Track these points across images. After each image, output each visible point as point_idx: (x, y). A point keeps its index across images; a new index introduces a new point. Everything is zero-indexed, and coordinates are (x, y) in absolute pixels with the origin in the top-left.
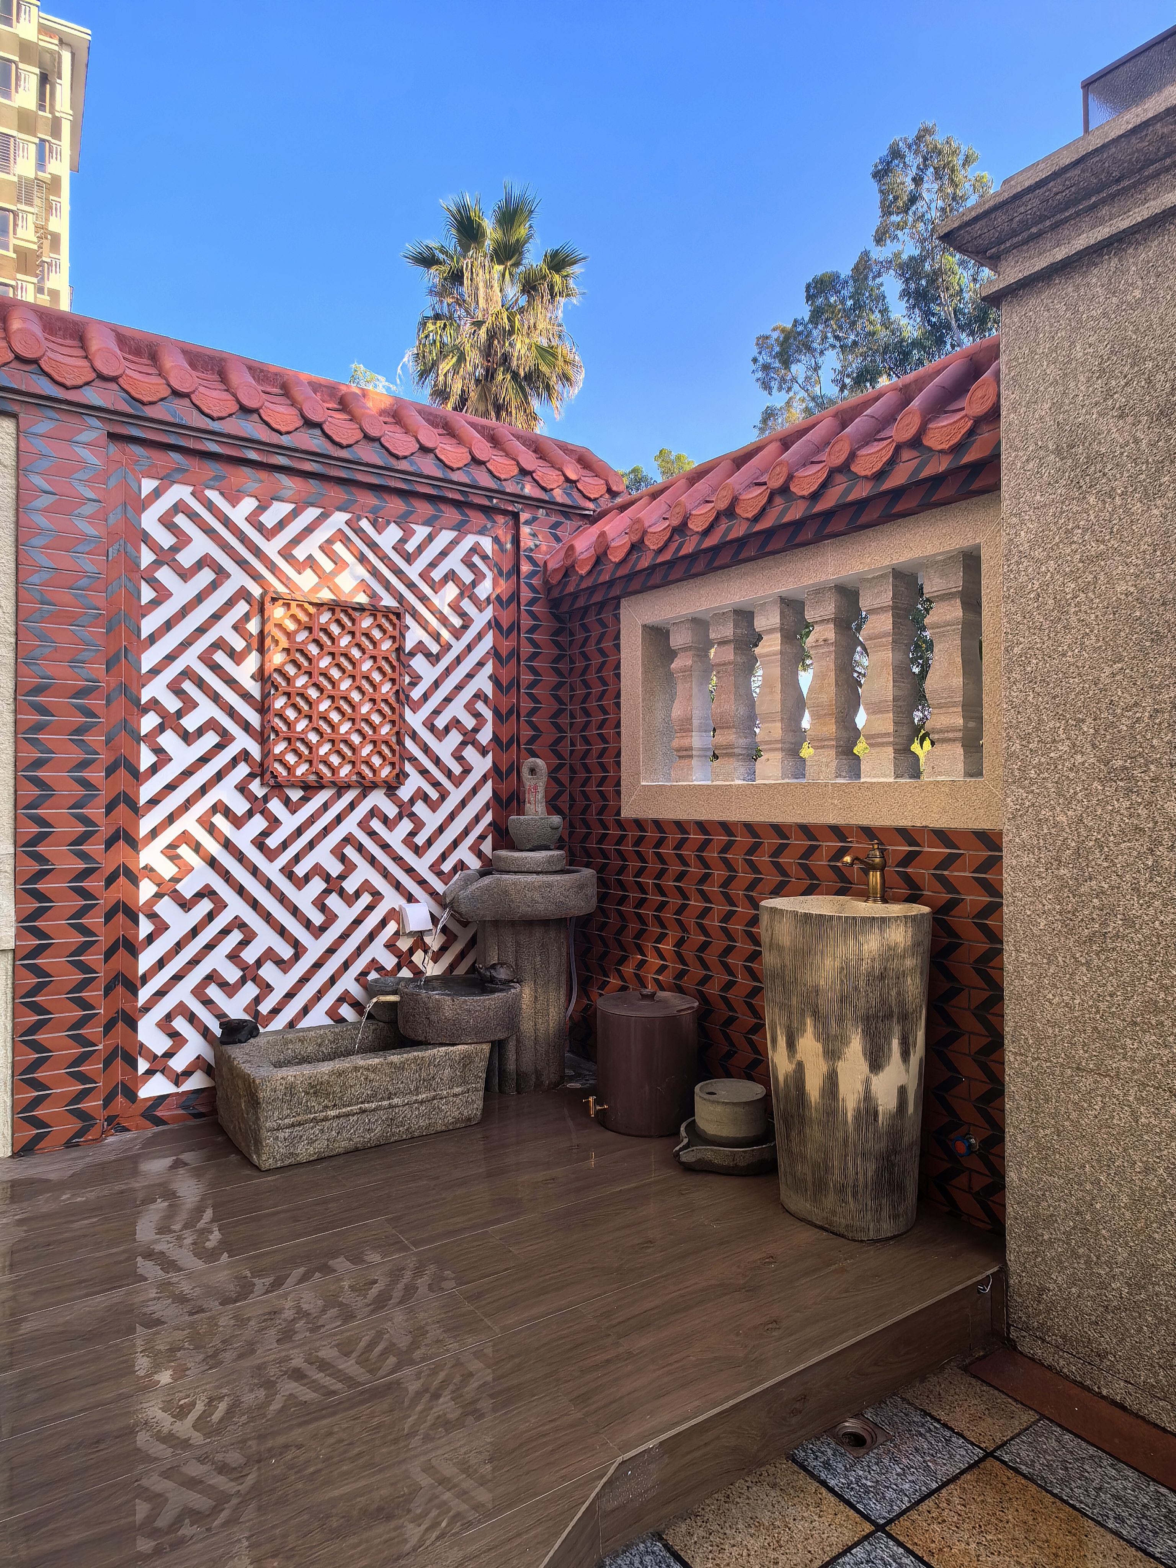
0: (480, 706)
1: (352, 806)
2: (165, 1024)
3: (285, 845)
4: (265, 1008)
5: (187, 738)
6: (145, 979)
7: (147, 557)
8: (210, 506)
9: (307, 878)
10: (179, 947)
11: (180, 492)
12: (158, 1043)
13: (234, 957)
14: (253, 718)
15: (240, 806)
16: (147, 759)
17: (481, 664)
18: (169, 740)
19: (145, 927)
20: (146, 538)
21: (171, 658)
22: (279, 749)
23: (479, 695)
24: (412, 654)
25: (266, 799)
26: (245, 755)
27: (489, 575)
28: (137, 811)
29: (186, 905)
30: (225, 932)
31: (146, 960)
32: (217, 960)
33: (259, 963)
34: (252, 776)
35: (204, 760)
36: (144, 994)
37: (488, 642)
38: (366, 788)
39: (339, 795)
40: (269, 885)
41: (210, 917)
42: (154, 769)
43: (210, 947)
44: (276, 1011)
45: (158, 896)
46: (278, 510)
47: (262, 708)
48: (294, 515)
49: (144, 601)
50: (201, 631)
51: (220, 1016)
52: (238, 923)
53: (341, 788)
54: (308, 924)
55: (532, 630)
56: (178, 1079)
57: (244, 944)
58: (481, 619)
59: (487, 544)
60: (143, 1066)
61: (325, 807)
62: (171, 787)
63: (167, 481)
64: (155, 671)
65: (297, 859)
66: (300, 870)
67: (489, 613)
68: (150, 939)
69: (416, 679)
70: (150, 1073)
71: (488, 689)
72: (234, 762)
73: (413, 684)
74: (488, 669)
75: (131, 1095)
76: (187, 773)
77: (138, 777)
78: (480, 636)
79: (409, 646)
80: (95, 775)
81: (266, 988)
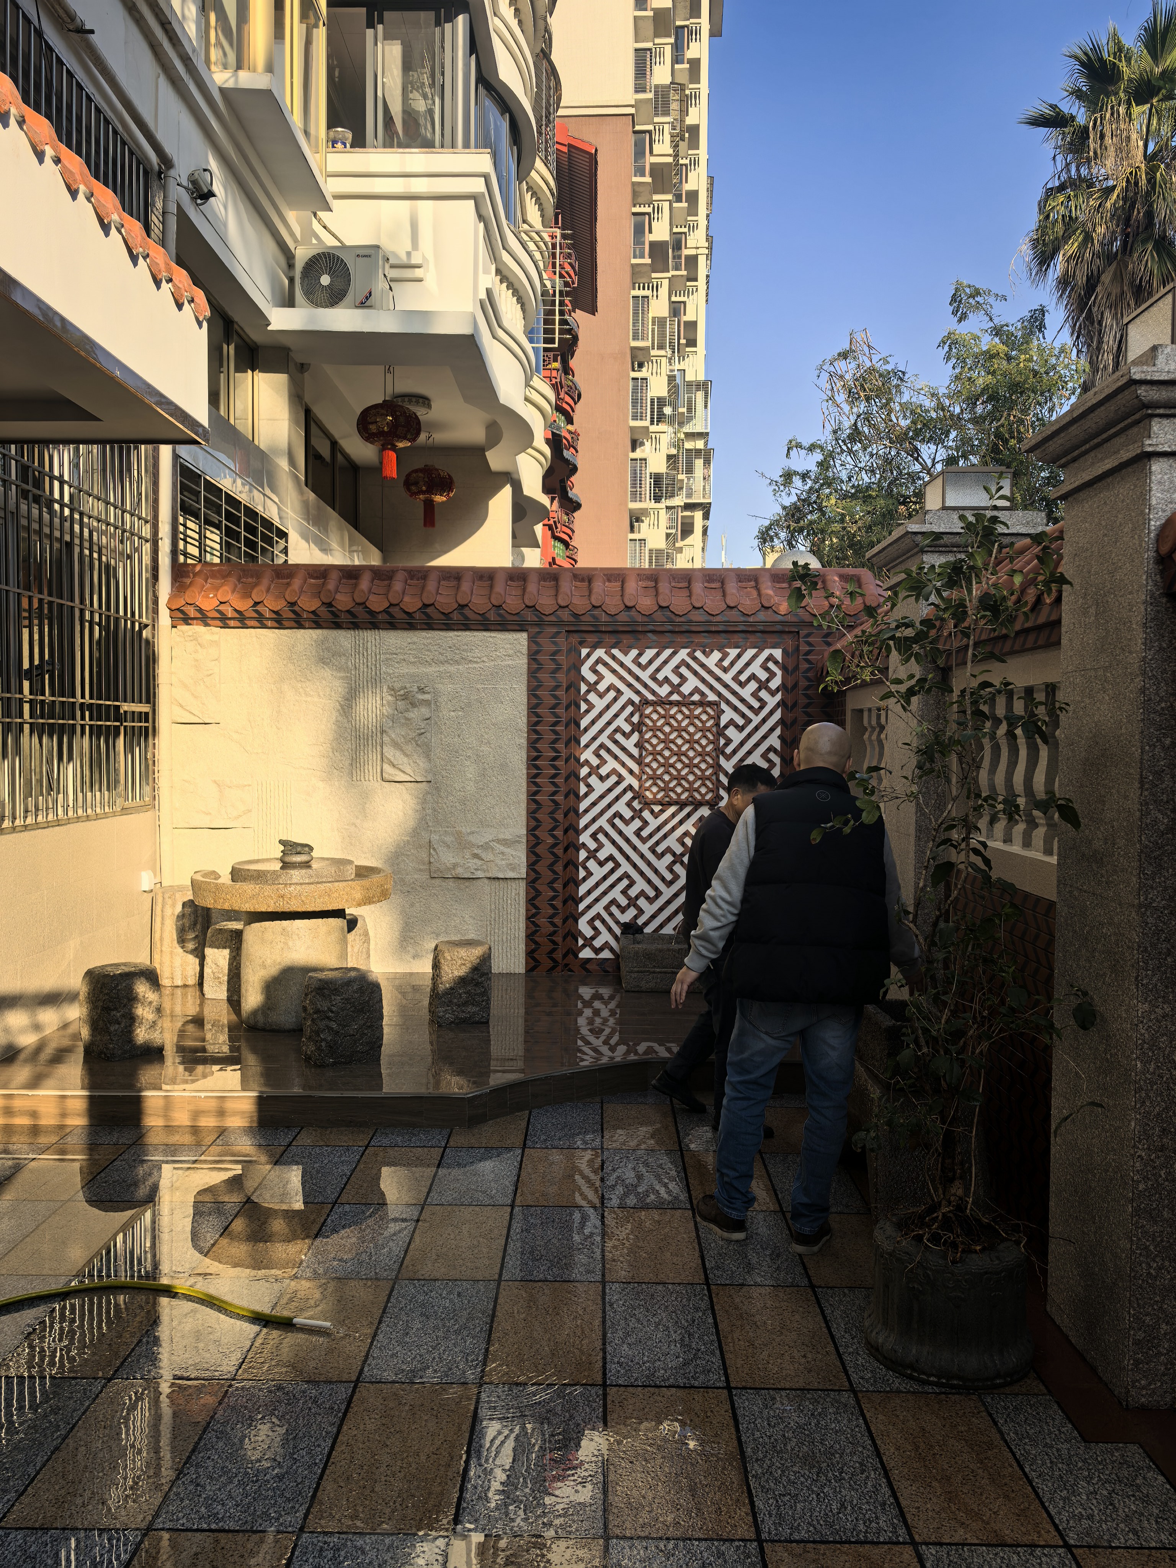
0: (772, 756)
1: (689, 815)
2: (591, 922)
5: (602, 779)
6: (582, 899)
7: (584, 688)
8: (614, 658)
9: (663, 854)
10: (597, 885)
11: (600, 653)
12: (588, 932)
13: (624, 892)
14: (635, 768)
15: (627, 814)
16: (583, 789)
17: (772, 730)
18: (593, 780)
19: (582, 873)
20: (583, 679)
21: (594, 739)
22: (648, 783)
23: (771, 749)
24: (726, 727)
25: (641, 810)
26: (630, 787)
27: (779, 673)
28: (579, 816)
29: (601, 864)
30: (620, 879)
31: (583, 889)
32: (616, 894)
33: (637, 897)
34: (634, 798)
35: (610, 790)
36: (582, 907)
38: (698, 805)
39: (681, 809)
40: (642, 856)
41: (612, 871)
42: (586, 795)
43: (612, 886)
44: (646, 924)
45: (588, 858)
46: (650, 653)
50: (609, 723)
51: (617, 922)
52: (626, 875)
53: (682, 805)
54: (663, 879)
56: (597, 951)
57: (630, 886)
60: (581, 942)
61: (673, 815)
62: (594, 804)
63: (594, 647)
64: (587, 746)
65: (657, 843)
66: (660, 849)
67: (779, 697)
68: (584, 879)
69: (729, 741)
70: (584, 946)
71: (777, 745)
72: (625, 791)
73: (727, 745)
74: (778, 731)
75: (576, 956)
76: (602, 797)
77: (579, 799)
78: (771, 713)
80: (559, 798)
81: (641, 912)
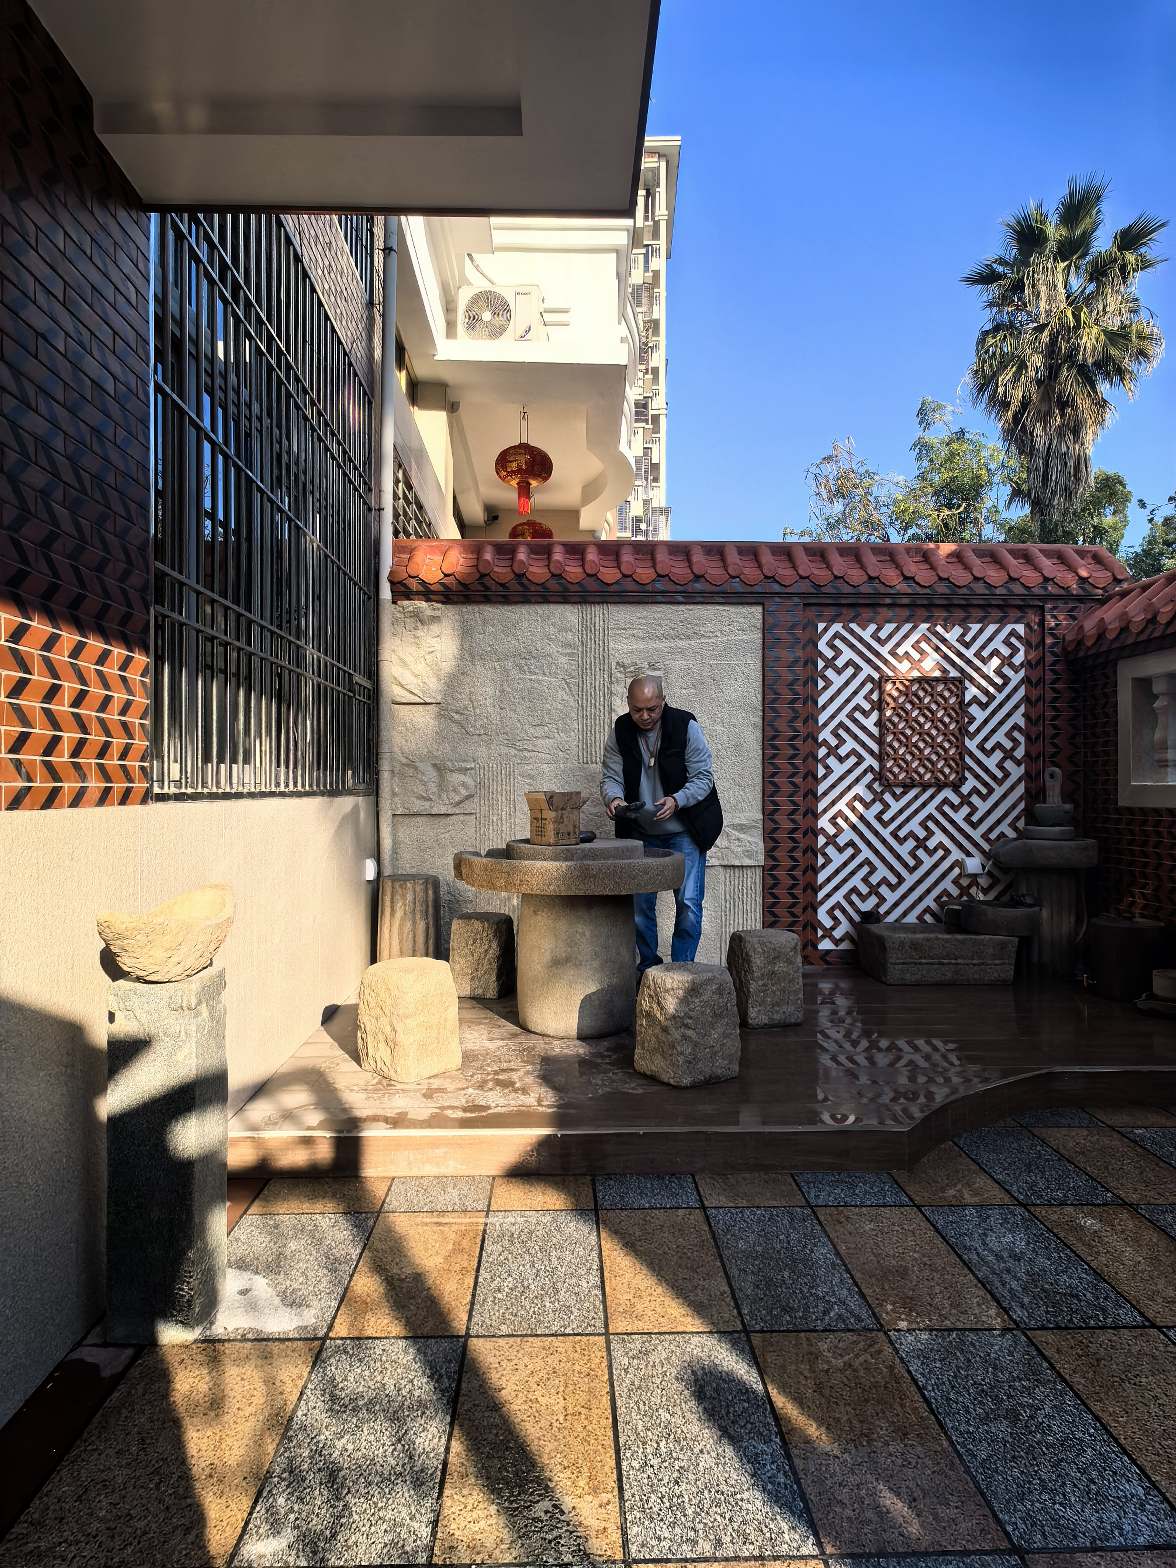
0: (1016, 734)
1: (932, 797)
2: (830, 912)
3: (893, 819)
4: (882, 910)
5: (841, 760)
6: (821, 887)
7: (821, 664)
8: (852, 632)
9: (906, 838)
11: (837, 627)
12: (828, 923)
13: (865, 880)
14: (875, 747)
15: (868, 797)
16: (821, 771)
17: (1016, 707)
18: (832, 761)
19: (821, 860)
20: (821, 655)
21: (833, 717)
22: (889, 765)
23: (1015, 727)
24: (970, 704)
25: (882, 793)
26: (870, 769)
27: (1022, 649)
28: (817, 799)
29: (841, 850)
30: (860, 866)
31: (822, 877)
32: (856, 881)
33: (879, 885)
34: (874, 780)
35: (850, 771)
36: (821, 895)
37: (1022, 692)
38: (940, 787)
39: (924, 791)
40: (884, 842)
41: (853, 857)
42: (825, 776)
43: (853, 873)
44: (888, 913)
45: (827, 844)
46: (889, 628)
47: (880, 741)
48: (898, 629)
49: (820, 688)
50: (848, 701)
51: (858, 911)
52: (867, 862)
53: (925, 787)
54: (905, 865)
55: (1054, 682)
56: (837, 942)
57: (871, 873)
58: (1016, 678)
59: (1020, 629)
60: (820, 933)
61: (916, 798)
62: (833, 786)
63: (831, 621)
64: (825, 725)
65: (900, 827)
66: (902, 834)
67: (1022, 673)
68: (824, 866)
69: (972, 719)
70: (823, 937)
71: (1022, 723)
72: (865, 772)
73: (970, 723)
74: (1022, 709)
75: (815, 947)
76: (841, 779)
77: (817, 781)
78: (1016, 689)
79: (968, 698)
80: (798, 780)
81: (883, 899)
